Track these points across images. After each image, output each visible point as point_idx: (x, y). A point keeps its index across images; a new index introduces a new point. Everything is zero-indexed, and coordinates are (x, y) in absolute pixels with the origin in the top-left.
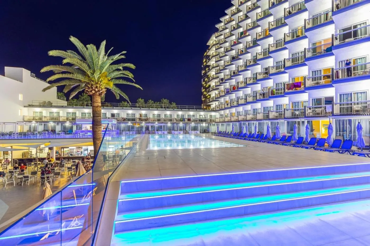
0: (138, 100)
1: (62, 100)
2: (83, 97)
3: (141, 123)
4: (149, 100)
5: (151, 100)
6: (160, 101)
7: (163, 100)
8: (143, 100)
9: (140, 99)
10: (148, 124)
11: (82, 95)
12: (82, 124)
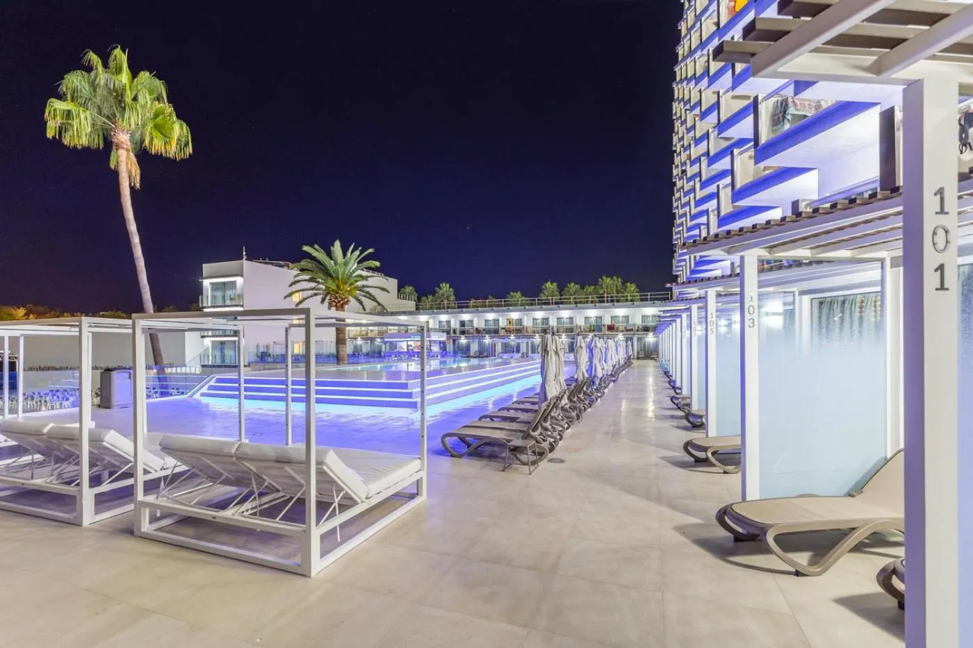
0: (543, 287)
1: (409, 300)
2: (442, 291)
3: (508, 337)
4: (568, 285)
5: (572, 284)
6: (596, 283)
7: (603, 280)
8: (555, 284)
9: (548, 284)
10: (520, 341)
11: (440, 288)
12: (396, 341)
